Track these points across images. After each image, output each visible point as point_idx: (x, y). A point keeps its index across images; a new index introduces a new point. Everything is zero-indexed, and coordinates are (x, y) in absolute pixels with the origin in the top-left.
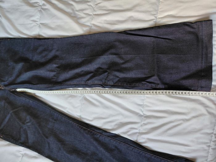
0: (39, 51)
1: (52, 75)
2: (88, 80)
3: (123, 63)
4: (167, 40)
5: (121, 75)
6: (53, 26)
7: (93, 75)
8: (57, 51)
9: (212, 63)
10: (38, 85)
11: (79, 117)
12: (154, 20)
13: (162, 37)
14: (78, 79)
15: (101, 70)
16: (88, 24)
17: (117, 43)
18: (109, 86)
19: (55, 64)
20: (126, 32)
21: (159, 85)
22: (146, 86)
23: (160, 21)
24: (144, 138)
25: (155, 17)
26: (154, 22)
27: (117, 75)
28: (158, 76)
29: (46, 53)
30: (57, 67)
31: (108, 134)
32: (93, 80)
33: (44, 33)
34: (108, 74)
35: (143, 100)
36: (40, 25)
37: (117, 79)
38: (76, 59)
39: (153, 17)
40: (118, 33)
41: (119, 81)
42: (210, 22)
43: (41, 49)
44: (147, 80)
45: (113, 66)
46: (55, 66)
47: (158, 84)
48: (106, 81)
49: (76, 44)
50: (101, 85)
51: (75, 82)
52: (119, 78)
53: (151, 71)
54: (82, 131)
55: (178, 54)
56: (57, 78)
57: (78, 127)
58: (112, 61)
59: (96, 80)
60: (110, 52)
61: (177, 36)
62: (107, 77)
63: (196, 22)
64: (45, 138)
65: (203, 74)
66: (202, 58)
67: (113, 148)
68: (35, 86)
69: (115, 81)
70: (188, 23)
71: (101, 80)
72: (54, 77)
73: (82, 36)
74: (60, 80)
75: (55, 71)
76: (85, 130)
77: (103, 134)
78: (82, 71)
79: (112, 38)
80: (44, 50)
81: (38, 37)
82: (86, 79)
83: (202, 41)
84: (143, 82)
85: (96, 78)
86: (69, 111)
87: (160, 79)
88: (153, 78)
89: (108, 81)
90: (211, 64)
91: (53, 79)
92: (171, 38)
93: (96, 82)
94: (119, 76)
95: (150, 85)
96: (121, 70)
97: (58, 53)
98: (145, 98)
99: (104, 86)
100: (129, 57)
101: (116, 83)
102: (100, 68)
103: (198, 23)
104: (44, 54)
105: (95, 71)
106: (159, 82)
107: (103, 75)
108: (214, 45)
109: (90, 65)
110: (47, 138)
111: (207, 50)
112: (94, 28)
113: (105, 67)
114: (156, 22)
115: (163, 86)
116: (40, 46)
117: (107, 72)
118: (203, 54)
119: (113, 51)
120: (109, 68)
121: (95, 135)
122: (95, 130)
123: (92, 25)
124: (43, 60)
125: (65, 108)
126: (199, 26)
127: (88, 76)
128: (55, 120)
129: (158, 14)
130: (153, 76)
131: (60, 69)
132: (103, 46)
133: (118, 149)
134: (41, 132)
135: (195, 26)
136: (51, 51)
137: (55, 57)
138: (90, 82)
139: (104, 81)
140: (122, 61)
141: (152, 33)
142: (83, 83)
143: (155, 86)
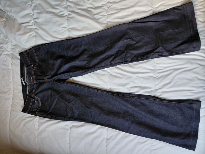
0: (71, 48)
1: (85, 64)
2: (112, 61)
3: (136, 44)
4: (164, 22)
5: (136, 52)
6: (79, 28)
7: (115, 57)
8: (85, 45)
9: (197, 30)
10: (76, 72)
11: (109, 89)
12: (152, 10)
14: (104, 62)
15: (120, 52)
16: (105, 22)
17: (129, 31)
18: (128, 62)
19: (86, 55)
20: (134, 22)
22: (155, 55)
23: (156, 10)
24: (160, 92)
25: (152, 8)
26: (152, 11)
27: (133, 53)
28: (162, 46)
29: (77, 48)
30: (87, 57)
31: (134, 95)
32: (116, 60)
33: (74, 35)
34: (126, 53)
35: (154, 66)
36: (69, 29)
37: (133, 55)
38: (101, 48)
39: (151, 8)
40: (128, 23)
41: (135, 56)
42: (191, 3)
43: (73, 46)
44: (155, 51)
45: (128, 47)
46: (86, 56)
47: (163, 52)
48: (125, 59)
49: (99, 37)
50: (122, 62)
51: (102, 64)
52: (134, 55)
53: (156, 44)
54: (114, 97)
55: (173, 30)
56: (89, 64)
57: (111, 95)
58: (127, 44)
59: (117, 60)
60: (124, 38)
61: (170, 18)
62: (126, 56)
63: (181, 6)
64: (88, 109)
65: (193, 39)
66: (190, 29)
67: (139, 104)
68: (74, 73)
69: (132, 57)
70: (176, 8)
71: (121, 59)
72: (87, 65)
73: (102, 31)
74: (91, 66)
75: (86, 60)
76: (116, 96)
77: (130, 96)
78: (107, 56)
79: (124, 28)
80: (75, 47)
81: (69, 38)
82: (111, 61)
83: (188, 18)
84: (152, 53)
85: (118, 58)
86: (102, 86)
87: (164, 48)
88: (159, 48)
89: (127, 58)
91: (86, 66)
92: (166, 20)
93: (118, 61)
94: (135, 53)
95: (157, 54)
96: (135, 49)
97: (86, 47)
98: (156, 64)
99: (124, 62)
100: (139, 38)
101: (133, 58)
102: (119, 51)
103: (183, 6)
104: (76, 50)
105: (116, 53)
106: (163, 50)
107: (122, 55)
108: (197, 18)
109: (111, 50)
110: (89, 108)
111: (192, 22)
112: (109, 24)
113: (122, 49)
114: (153, 11)
115: (167, 53)
116: (72, 44)
117: (125, 52)
118: (190, 26)
119: (127, 36)
120: (126, 49)
121: (124, 98)
122: (124, 95)
123: (108, 22)
124: (76, 54)
125: (99, 85)
126: (184, 8)
127: (112, 58)
128: (92, 95)
129: (154, 5)
130: (159, 47)
131: (90, 58)
132: (118, 35)
133: (143, 104)
134: (83, 105)
135: (181, 8)
136: (81, 46)
137: (84, 51)
138: (113, 62)
139: (123, 59)
140: (134, 43)
141: (153, 19)
142: (108, 64)
143: (161, 54)
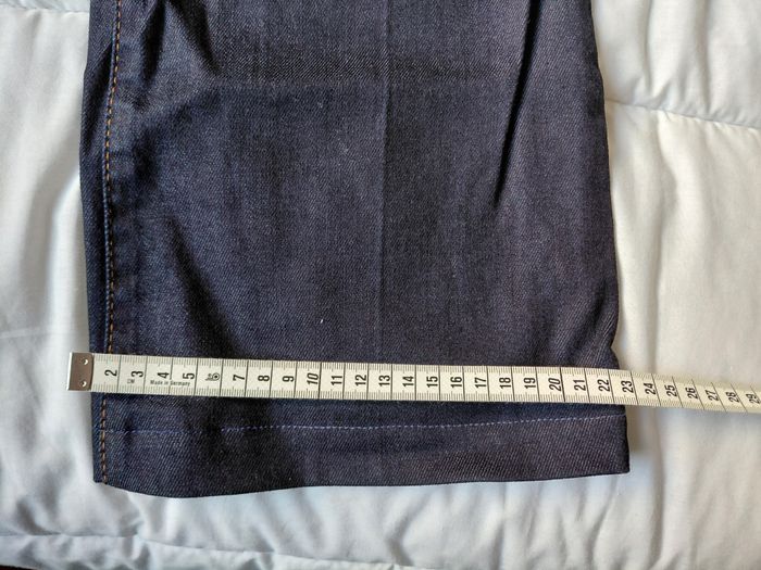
4: (492, 174)
12: (641, 88)
13: (520, 131)
21: (128, 106)
25: (664, 94)
26: (634, 83)
28: (210, 102)
39: (665, 68)
47: (140, 104)
53: (256, 49)
55: (383, 254)
61: (520, 245)
65: (233, 430)
87: (182, 115)
90: (314, 479)
92: (505, 203)
95: (133, 41)
106: (158, 108)
111: (413, 448)
115: (126, 143)
118: (381, 421)
129: (680, 119)
141: (552, 56)
143: (128, 82)
